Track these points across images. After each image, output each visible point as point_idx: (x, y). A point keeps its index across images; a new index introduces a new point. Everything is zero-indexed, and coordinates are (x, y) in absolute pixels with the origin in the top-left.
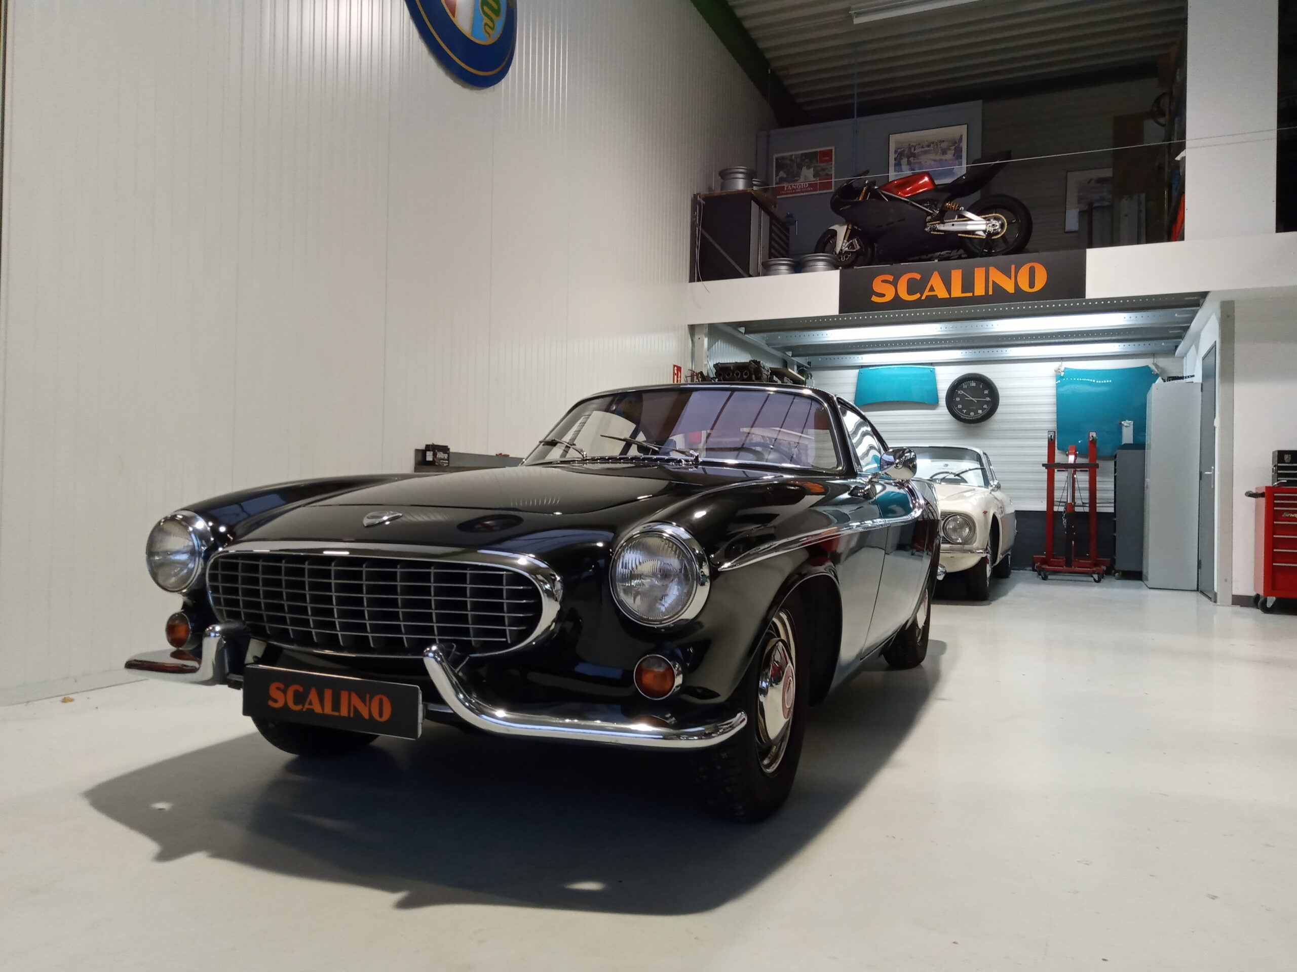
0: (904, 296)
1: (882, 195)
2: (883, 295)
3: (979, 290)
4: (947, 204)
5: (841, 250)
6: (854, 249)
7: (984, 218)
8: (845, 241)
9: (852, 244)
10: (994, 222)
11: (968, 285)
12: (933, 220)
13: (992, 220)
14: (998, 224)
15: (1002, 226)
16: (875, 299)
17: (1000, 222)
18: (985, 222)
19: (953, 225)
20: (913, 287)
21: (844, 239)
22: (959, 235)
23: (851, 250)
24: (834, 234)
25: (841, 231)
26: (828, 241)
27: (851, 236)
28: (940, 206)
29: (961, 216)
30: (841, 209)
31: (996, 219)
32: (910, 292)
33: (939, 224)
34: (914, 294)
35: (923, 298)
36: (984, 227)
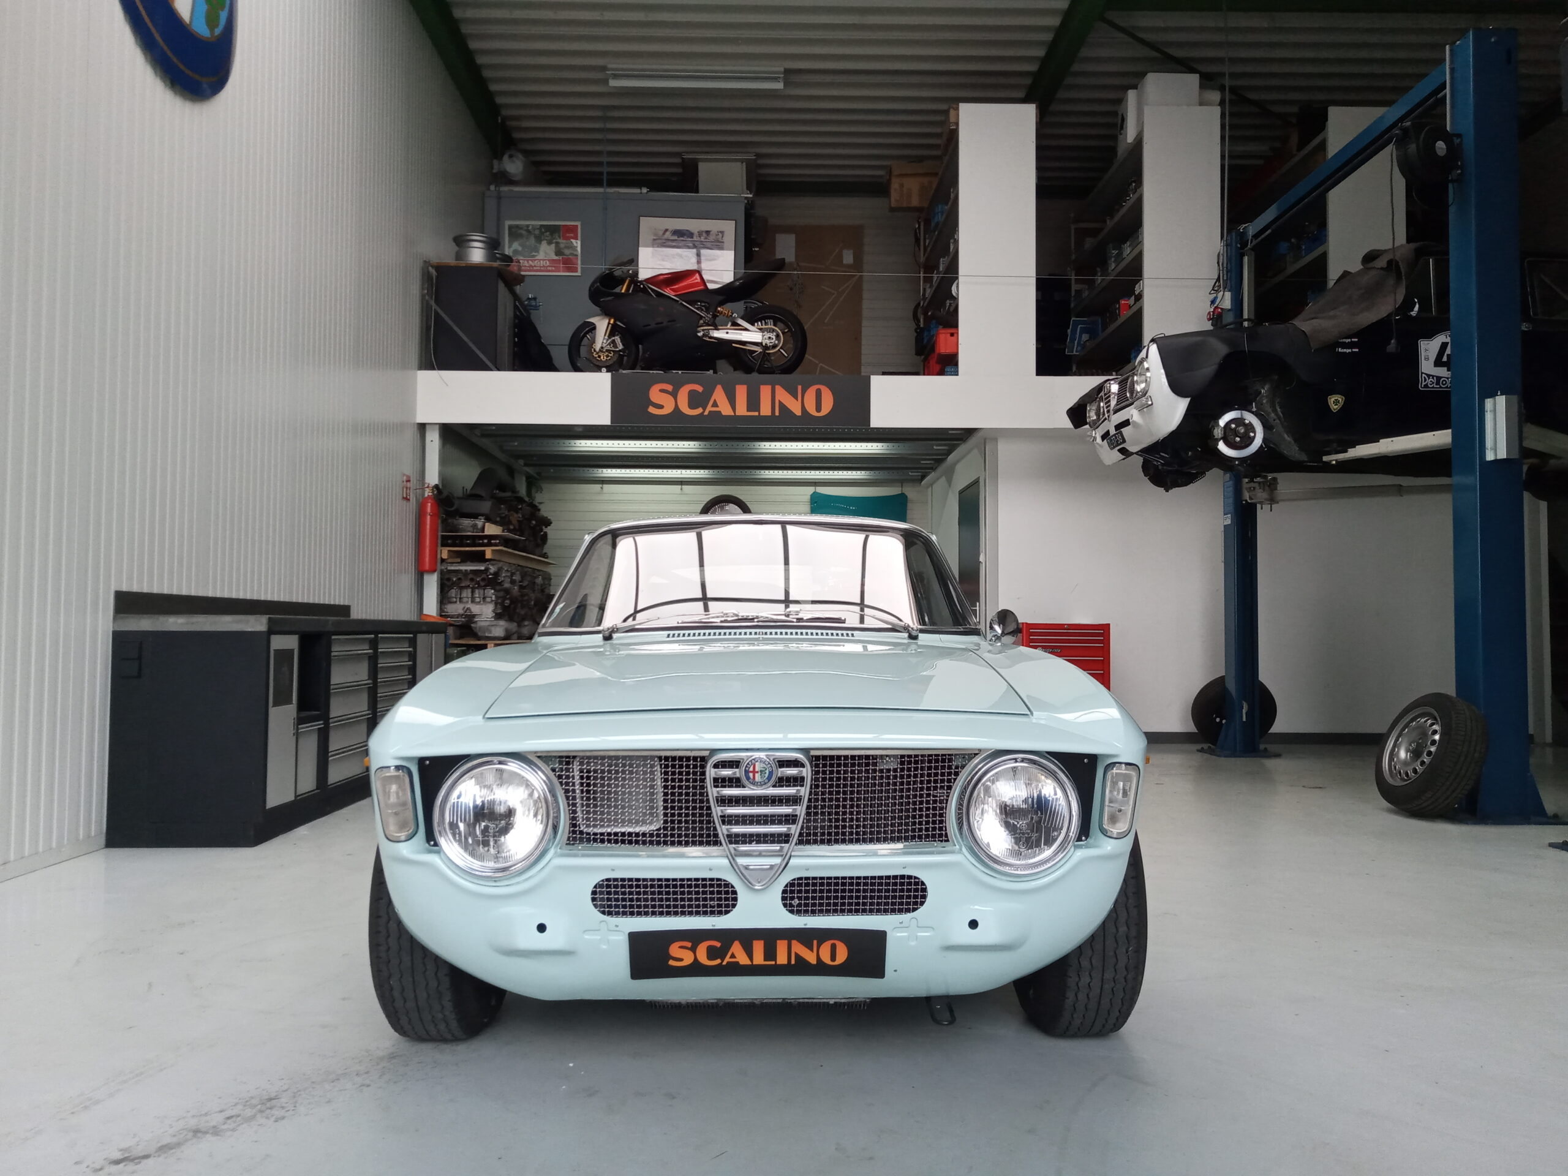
1: (648, 290)
2: (661, 407)
3: (765, 410)
4: (719, 309)
5: (602, 348)
6: (617, 348)
7: (759, 329)
8: (606, 337)
9: (613, 342)
10: (769, 335)
11: (753, 402)
12: (706, 324)
13: (768, 332)
15: (778, 339)
16: (652, 410)
17: (776, 335)
18: (760, 333)
19: (727, 333)
20: (696, 400)
21: (605, 334)
22: (733, 345)
23: (613, 349)
24: (593, 328)
25: (601, 325)
27: (613, 331)
28: (712, 309)
29: (735, 324)
30: (601, 299)
31: (772, 331)
32: (692, 406)
33: (711, 329)
34: (696, 408)
35: (706, 413)
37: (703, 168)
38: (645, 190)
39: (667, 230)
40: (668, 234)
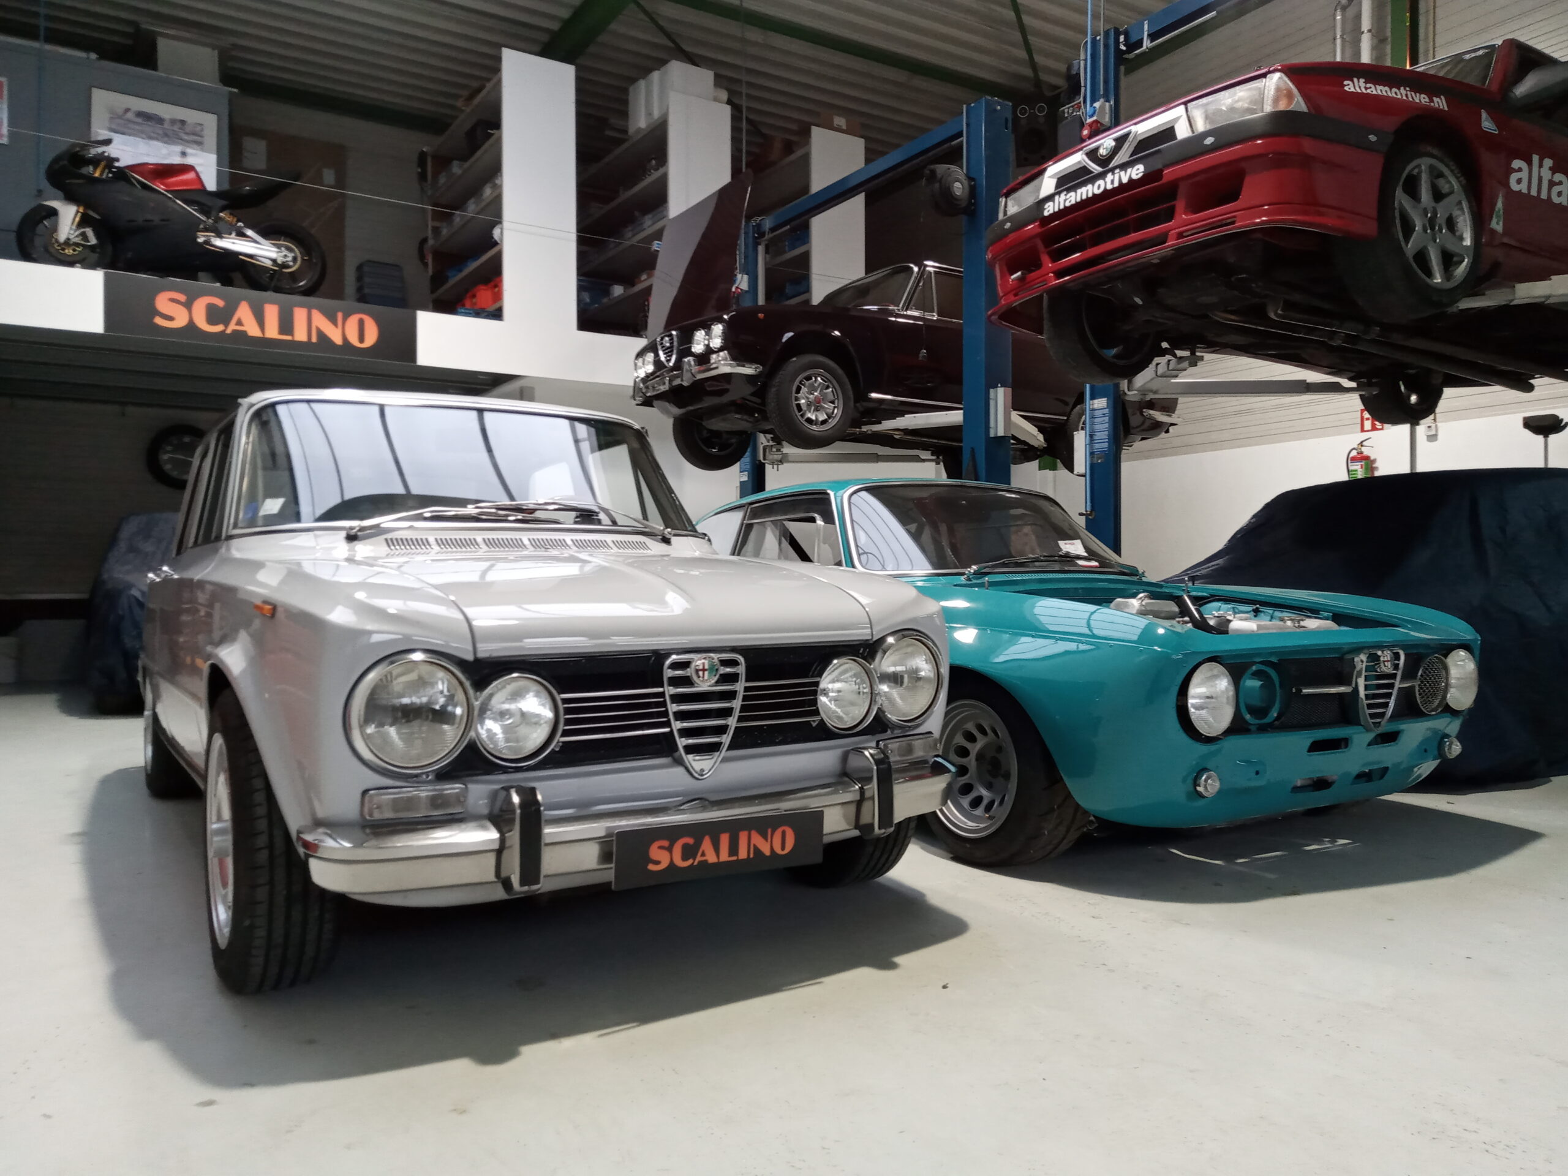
0: (202, 323)
1: (132, 180)
2: (171, 319)
3: (300, 334)
4: (221, 214)
5: (68, 239)
6: (88, 242)
7: (273, 244)
8: (74, 227)
9: (84, 236)
10: (285, 252)
11: (286, 325)
12: (206, 230)
13: (283, 249)
14: (291, 255)
15: (295, 259)
16: (158, 321)
17: (293, 255)
18: (276, 250)
19: (233, 243)
20: (214, 314)
21: (73, 224)
22: (241, 257)
23: (83, 242)
24: (54, 213)
25: (68, 215)
26: (41, 221)
27: (84, 221)
28: (214, 213)
29: (241, 234)
30: (68, 181)
31: (289, 249)
32: (211, 321)
33: (213, 236)
34: (217, 325)
35: (229, 331)
36: (274, 255)
37: (162, 44)
38: (93, 56)
39: (127, 110)
40: (130, 115)
